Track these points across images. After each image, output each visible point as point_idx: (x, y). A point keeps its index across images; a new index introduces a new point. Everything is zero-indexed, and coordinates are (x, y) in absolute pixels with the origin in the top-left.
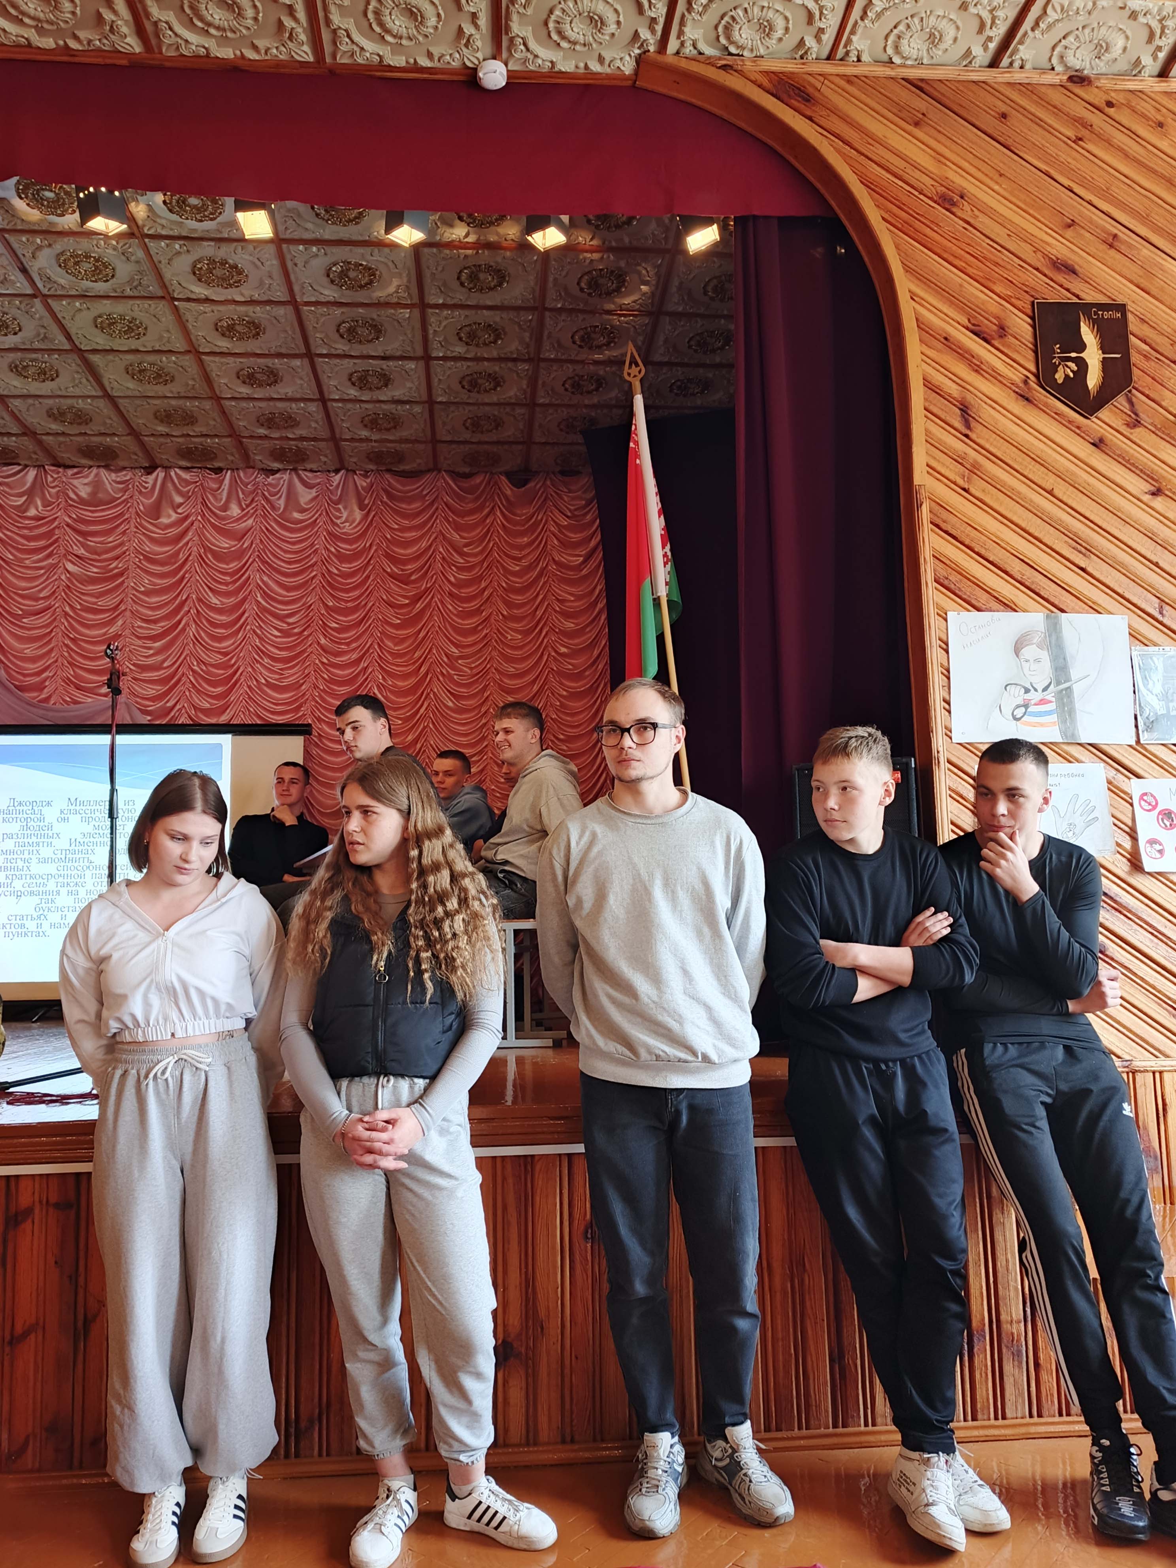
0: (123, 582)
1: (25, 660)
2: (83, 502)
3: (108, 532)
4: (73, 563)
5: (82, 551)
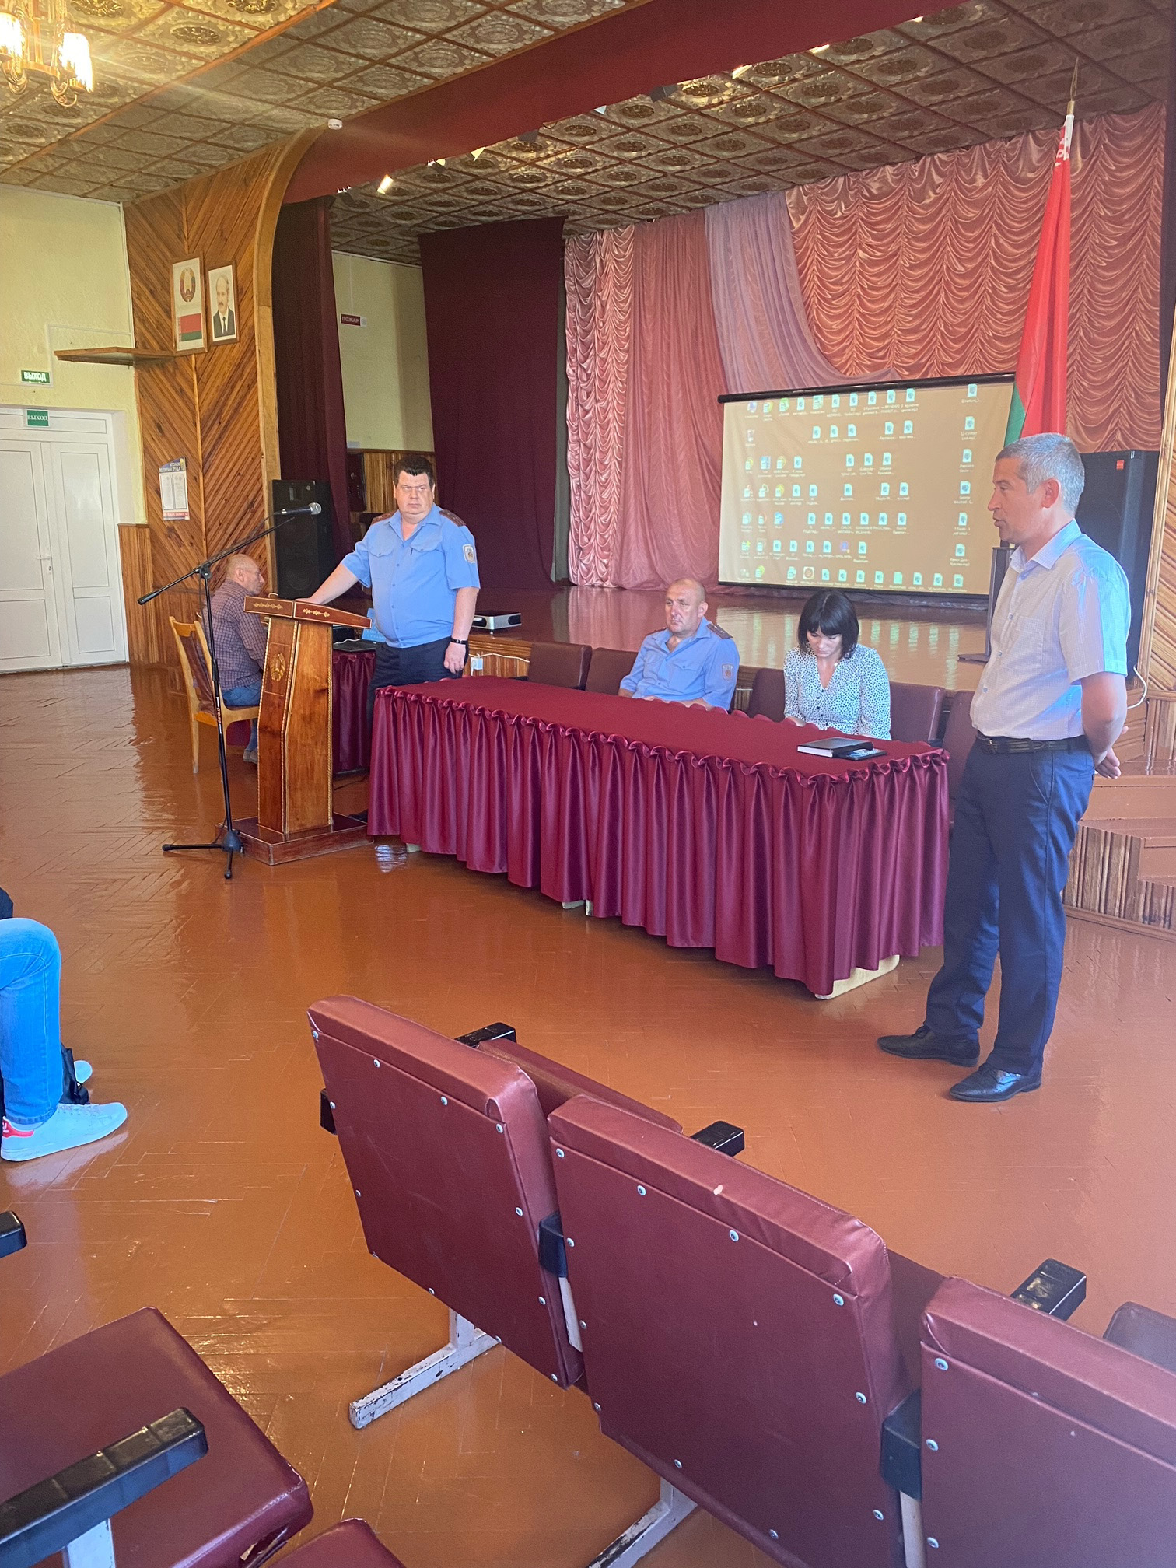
0: (895, 262)
1: (832, 333)
2: (873, 197)
3: (887, 221)
4: (864, 250)
5: (870, 240)
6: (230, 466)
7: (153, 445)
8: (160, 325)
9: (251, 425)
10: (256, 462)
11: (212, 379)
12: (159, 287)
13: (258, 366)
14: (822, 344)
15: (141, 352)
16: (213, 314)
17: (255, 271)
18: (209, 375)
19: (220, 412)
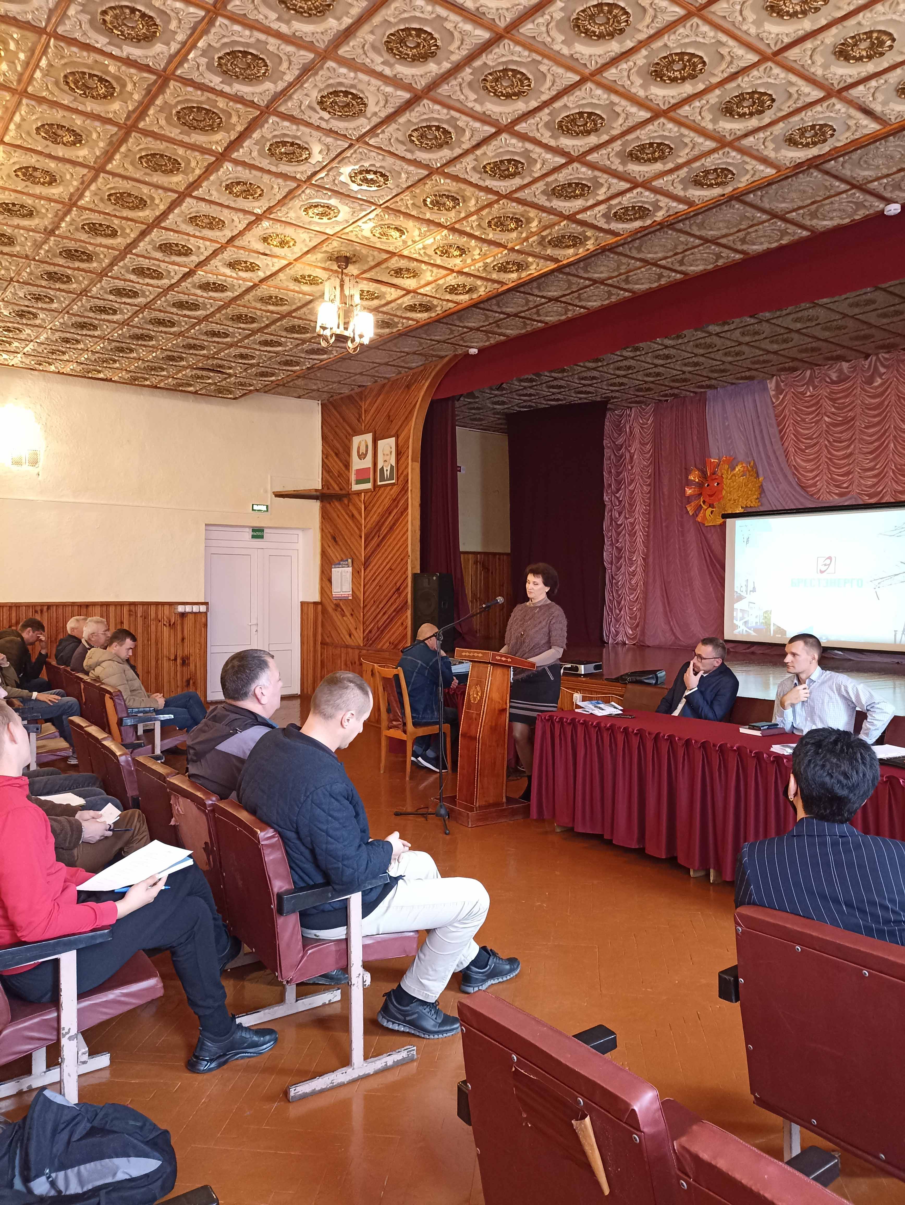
0: (853, 424)
1: (807, 472)
2: (833, 382)
3: (846, 397)
4: (829, 417)
5: (833, 410)
6: (384, 564)
7: (329, 550)
8: (340, 475)
9: (402, 537)
10: (404, 561)
11: (375, 509)
12: (341, 450)
13: (410, 500)
14: (798, 478)
15: (326, 491)
16: (379, 467)
17: (411, 440)
18: (373, 506)
19: (379, 530)
